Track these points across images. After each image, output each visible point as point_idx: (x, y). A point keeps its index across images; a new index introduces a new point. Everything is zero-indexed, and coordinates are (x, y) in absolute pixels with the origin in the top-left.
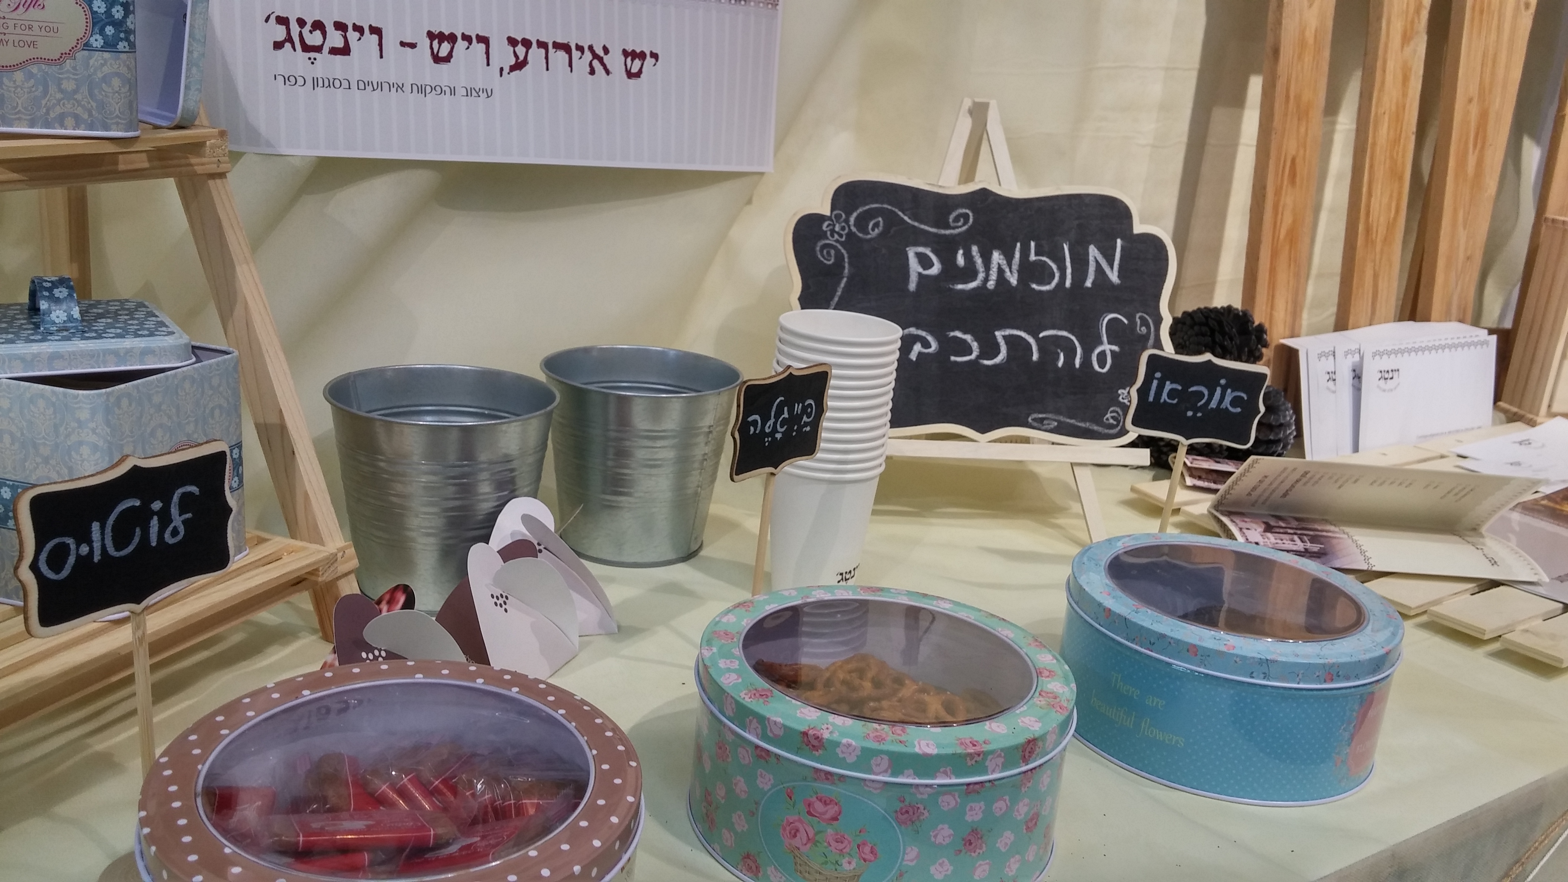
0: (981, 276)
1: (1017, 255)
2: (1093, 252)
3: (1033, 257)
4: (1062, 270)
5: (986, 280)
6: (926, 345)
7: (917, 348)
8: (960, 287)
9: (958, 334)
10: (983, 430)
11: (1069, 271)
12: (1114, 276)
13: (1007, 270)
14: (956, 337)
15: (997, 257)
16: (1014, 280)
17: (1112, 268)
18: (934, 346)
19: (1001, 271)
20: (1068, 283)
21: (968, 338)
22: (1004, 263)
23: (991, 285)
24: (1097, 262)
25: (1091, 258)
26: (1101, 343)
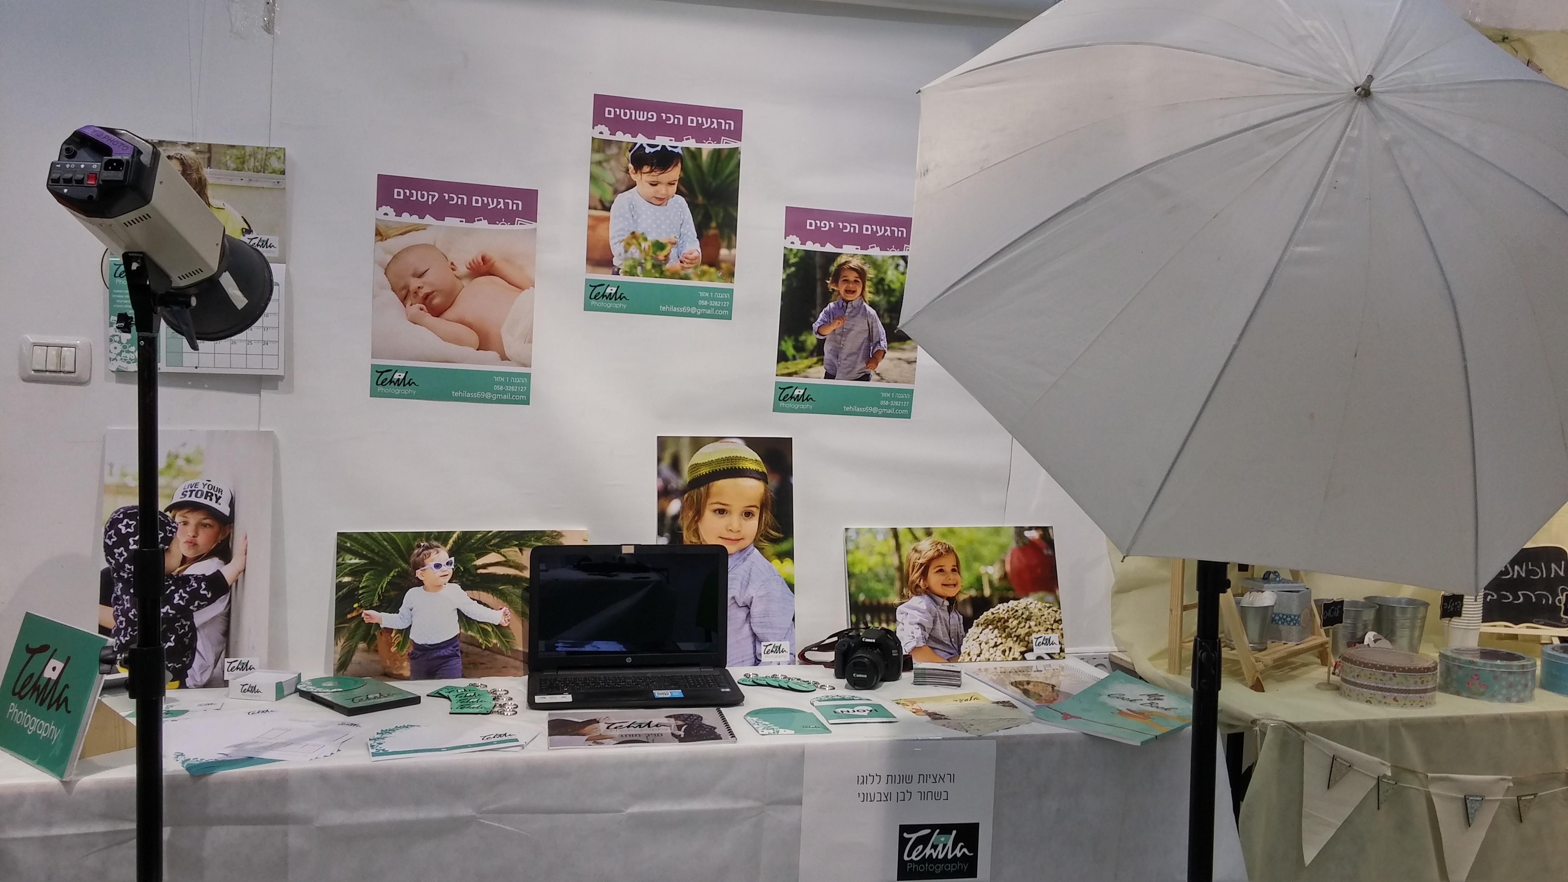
0: (1511, 574)
1: (1524, 567)
2: (1553, 566)
3: (1530, 567)
4: (1542, 572)
5: (1513, 575)
6: (1493, 596)
7: (1489, 597)
8: (1504, 577)
9: (1504, 593)
10: (1516, 624)
11: (1544, 572)
12: (1562, 574)
13: (1521, 572)
14: (1503, 594)
15: (1516, 567)
16: (1524, 575)
17: (1561, 570)
18: (1495, 597)
19: (1518, 572)
20: (1544, 576)
21: (1508, 594)
22: (1519, 569)
23: (1515, 576)
24: (1555, 570)
25: (1553, 568)
26: (1559, 596)
